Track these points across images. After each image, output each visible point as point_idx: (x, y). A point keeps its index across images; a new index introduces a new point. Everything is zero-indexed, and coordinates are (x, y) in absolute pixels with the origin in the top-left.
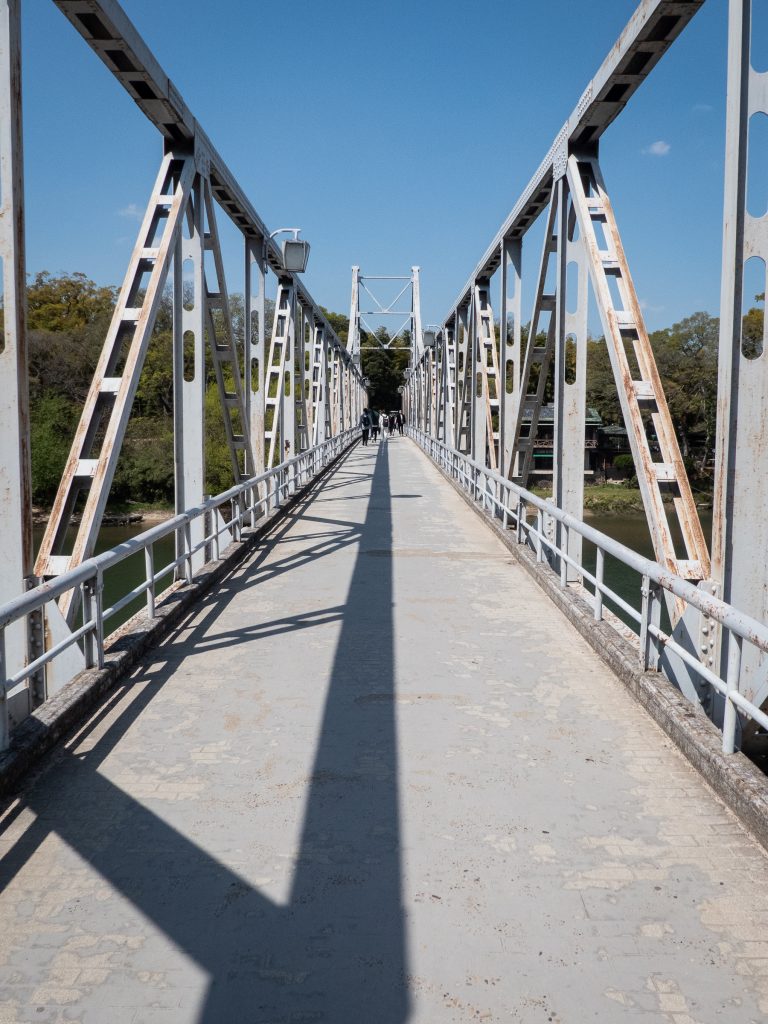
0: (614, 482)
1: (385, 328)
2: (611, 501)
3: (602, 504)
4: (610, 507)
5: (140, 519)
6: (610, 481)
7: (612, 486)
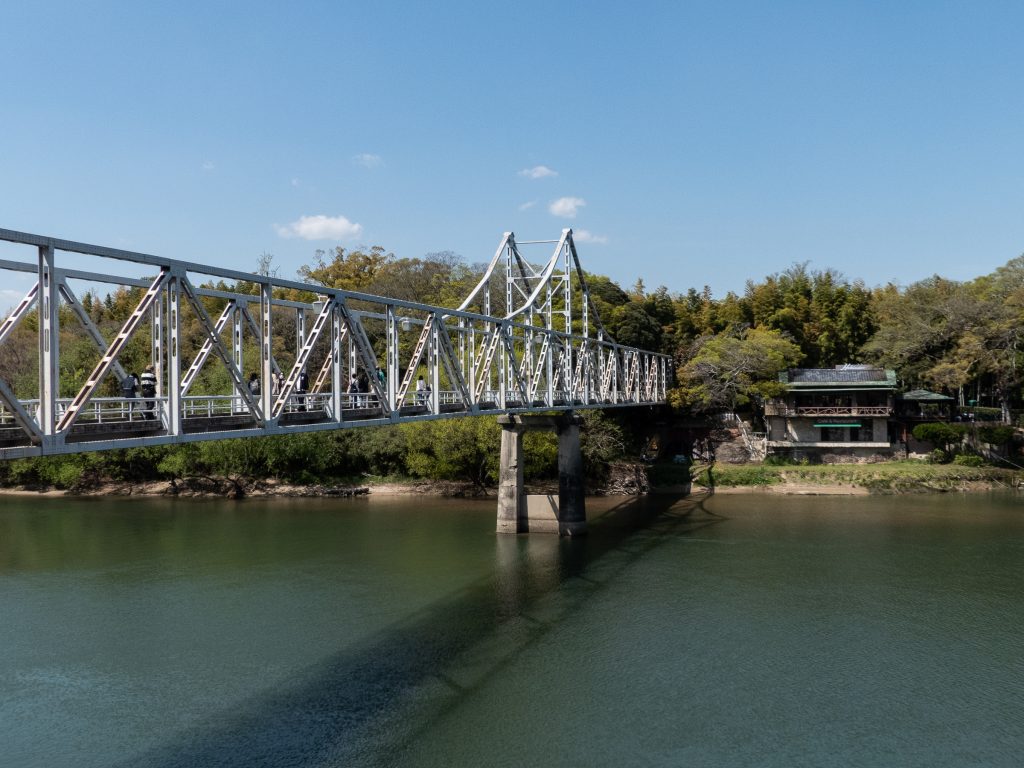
0: (918, 456)
1: (666, 289)
2: (896, 478)
3: (882, 481)
4: (893, 485)
5: (366, 491)
6: (913, 455)
7: (912, 461)
